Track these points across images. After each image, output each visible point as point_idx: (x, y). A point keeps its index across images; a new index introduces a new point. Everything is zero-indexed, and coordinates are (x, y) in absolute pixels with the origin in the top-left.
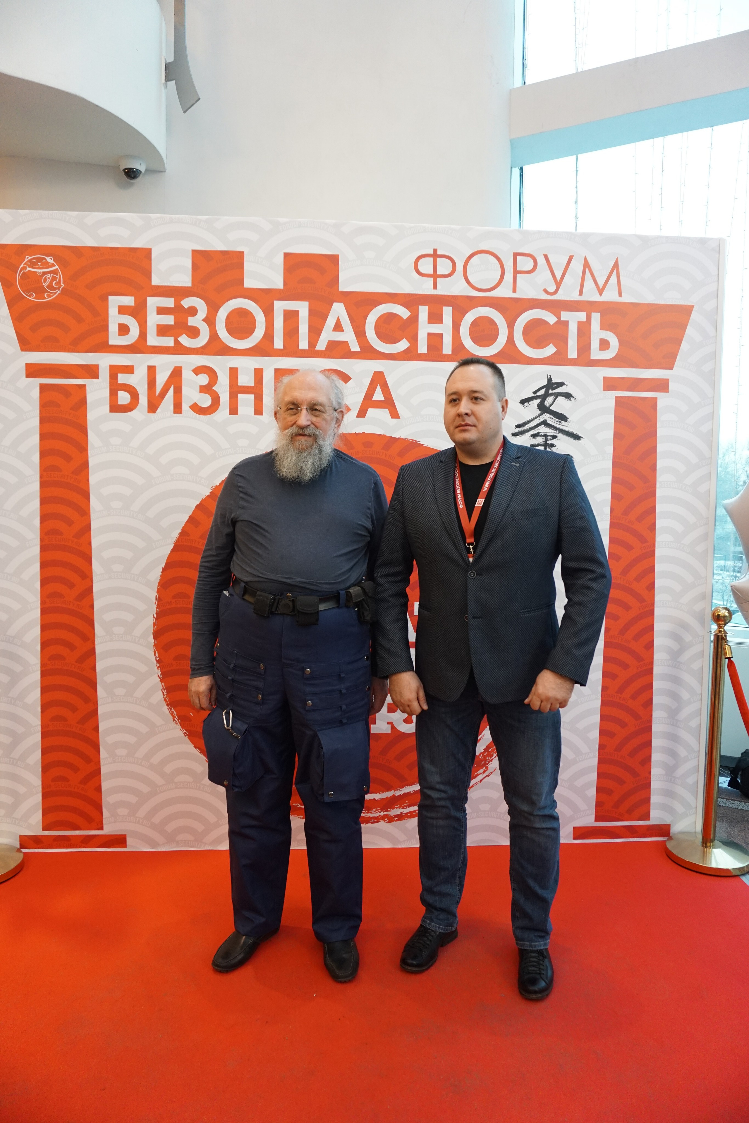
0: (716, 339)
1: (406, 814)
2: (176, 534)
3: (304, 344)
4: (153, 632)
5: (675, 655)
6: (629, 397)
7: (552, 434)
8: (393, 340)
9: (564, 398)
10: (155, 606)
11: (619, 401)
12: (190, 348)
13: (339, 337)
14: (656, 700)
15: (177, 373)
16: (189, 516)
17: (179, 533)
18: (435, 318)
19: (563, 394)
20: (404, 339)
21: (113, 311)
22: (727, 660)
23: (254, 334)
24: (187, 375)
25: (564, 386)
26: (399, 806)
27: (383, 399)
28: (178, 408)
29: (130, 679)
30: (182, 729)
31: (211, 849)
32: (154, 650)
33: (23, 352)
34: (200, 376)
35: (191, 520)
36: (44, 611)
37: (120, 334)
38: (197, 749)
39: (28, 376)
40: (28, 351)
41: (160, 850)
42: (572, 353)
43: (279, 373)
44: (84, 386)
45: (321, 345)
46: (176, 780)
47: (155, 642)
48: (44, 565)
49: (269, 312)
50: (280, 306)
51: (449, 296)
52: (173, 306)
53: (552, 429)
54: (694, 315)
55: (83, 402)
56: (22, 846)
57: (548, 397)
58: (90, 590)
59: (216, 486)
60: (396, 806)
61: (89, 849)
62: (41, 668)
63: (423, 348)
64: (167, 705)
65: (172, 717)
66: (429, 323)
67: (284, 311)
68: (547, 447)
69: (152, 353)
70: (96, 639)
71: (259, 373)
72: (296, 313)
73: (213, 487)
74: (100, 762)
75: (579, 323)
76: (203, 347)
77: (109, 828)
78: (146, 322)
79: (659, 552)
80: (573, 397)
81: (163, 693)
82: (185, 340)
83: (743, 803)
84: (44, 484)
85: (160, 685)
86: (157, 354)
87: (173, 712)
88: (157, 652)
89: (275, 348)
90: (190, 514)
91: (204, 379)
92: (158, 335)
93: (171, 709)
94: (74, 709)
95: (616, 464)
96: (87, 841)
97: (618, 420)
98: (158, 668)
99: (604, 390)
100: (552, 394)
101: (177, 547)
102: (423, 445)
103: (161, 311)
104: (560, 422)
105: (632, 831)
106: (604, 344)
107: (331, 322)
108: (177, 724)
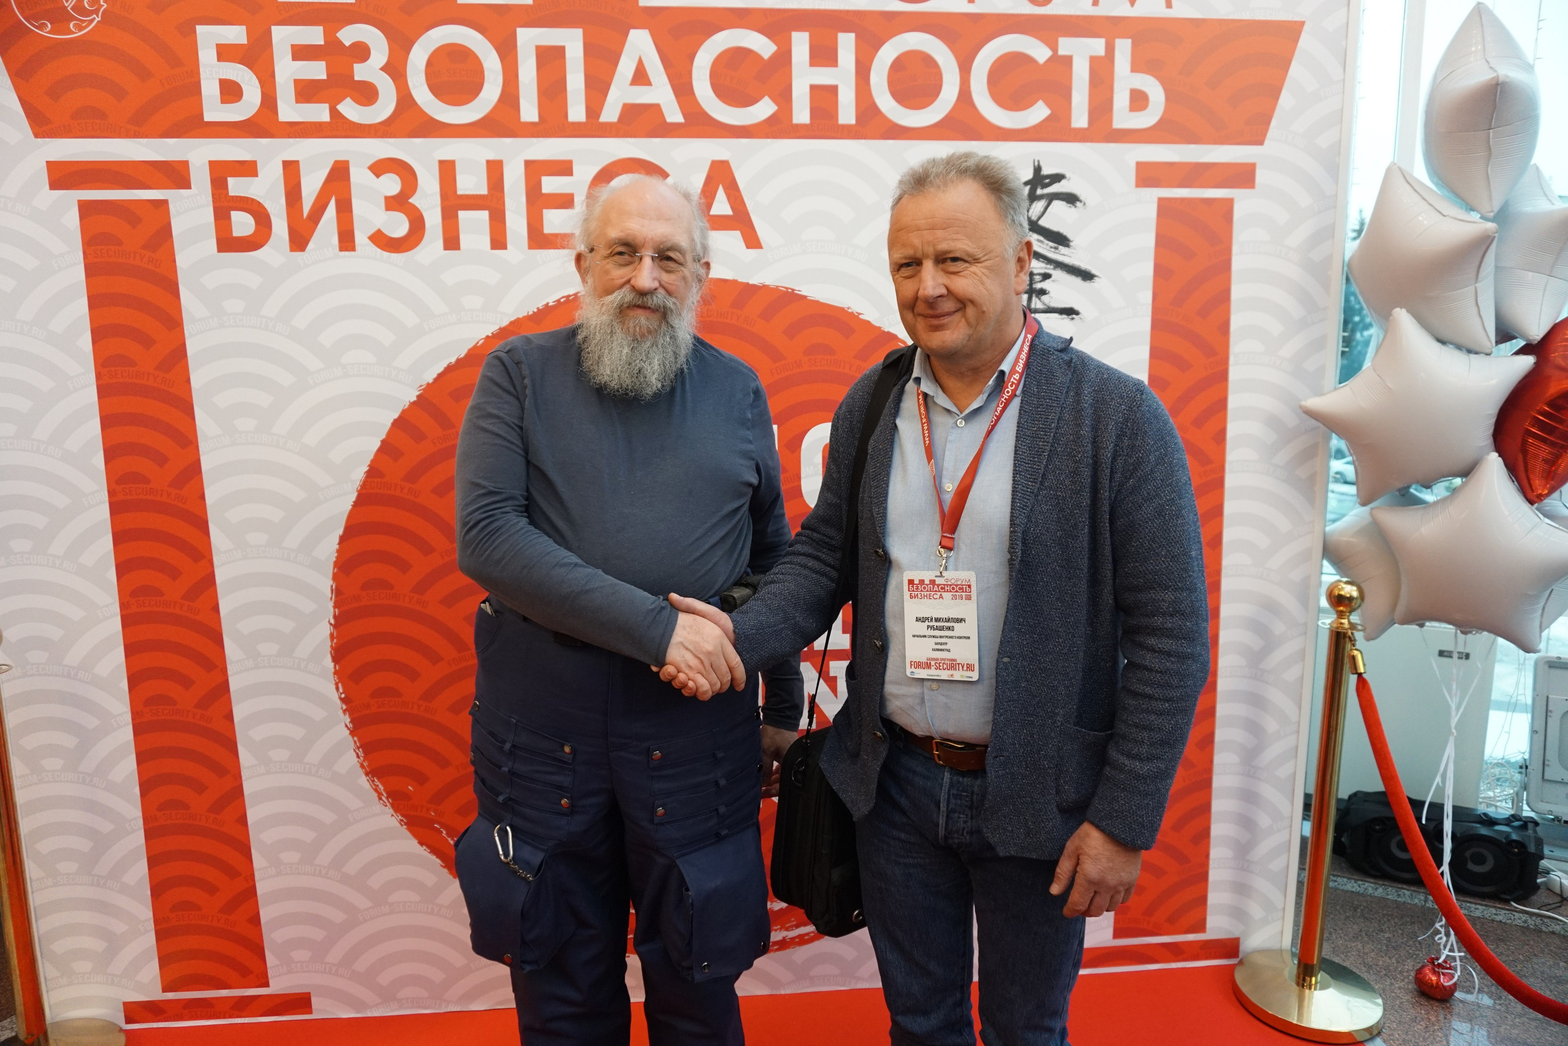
0: (1344, 87)
1: (790, 939)
2: (359, 473)
3: (577, 112)
4: (330, 649)
5: (1256, 659)
6: (1182, 200)
7: (1042, 271)
8: (745, 100)
9: (1064, 203)
10: (331, 604)
11: (1165, 207)
12: (361, 124)
13: (643, 96)
14: (1220, 735)
15: (339, 173)
16: (383, 442)
17: (365, 474)
18: (824, 55)
19: (1061, 196)
20: (766, 99)
21: (207, 56)
22: (1356, 676)
23: (483, 94)
24: (359, 176)
25: (1063, 182)
26: (779, 927)
27: (729, 212)
28: (347, 241)
29: (296, 732)
30: (394, 814)
31: (458, 1010)
32: (335, 680)
33: (39, 140)
34: (383, 177)
35: (386, 448)
36: (128, 621)
37: (223, 102)
38: (424, 847)
39: (55, 185)
40: (49, 138)
41: (370, 1015)
42: (1080, 119)
43: (535, 170)
44: (164, 203)
45: (610, 113)
46: (392, 898)
47: (335, 667)
48: (119, 538)
49: (507, 51)
50: (528, 39)
51: (848, 12)
52: (322, 43)
53: (1043, 262)
54: (1306, 42)
55: (164, 234)
56: (128, 1021)
57: (1035, 202)
58: (209, 581)
59: (428, 384)
60: (775, 928)
61: (247, 1019)
62: (133, 719)
63: (802, 115)
64: (367, 774)
65: (376, 795)
66: (812, 64)
67: (538, 48)
68: (1034, 295)
69: (289, 137)
70: (228, 666)
71: (495, 170)
72: (558, 53)
73: (421, 386)
74: (254, 875)
75: (1093, 60)
76: (387, 122)
77: (279, 984)
78: (273, 75)
79: (1231, 480)
80: (1081, 201)
81: (357, 754)
82: (349, 109)
83: (1353, 881)
84: (104, 391)
85: (350, 742)
86: (300, 137)
87: (378, 786)
88: (340, 685)
89: (522, 120)
90: (384, 436)
91: (391, 184)
92: (297, 102)
93: (373, 781)
94: (200, 788)
95: (1156, 325)
96: (241, 1006)
97: (1162, 242)
98: (344, 711)
99: (1138, 185)
100: (1041, 197)
101: (365, 498)
102: (805, 297)
103: (301, 53)
104: (1056, 248)
105: (1176, 951)
106: (1139, 100)
107: (626, 68)
108: (386, 806)
